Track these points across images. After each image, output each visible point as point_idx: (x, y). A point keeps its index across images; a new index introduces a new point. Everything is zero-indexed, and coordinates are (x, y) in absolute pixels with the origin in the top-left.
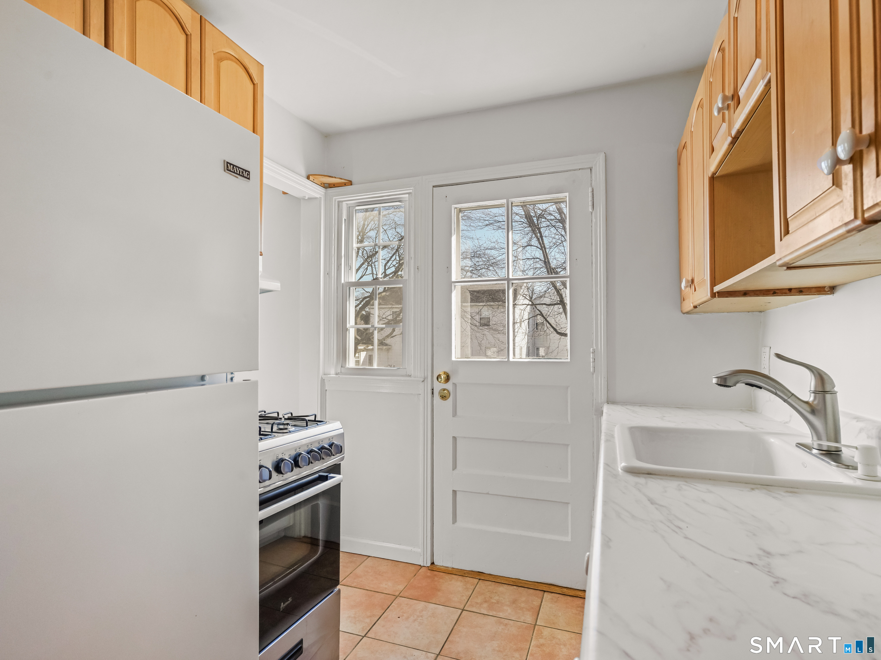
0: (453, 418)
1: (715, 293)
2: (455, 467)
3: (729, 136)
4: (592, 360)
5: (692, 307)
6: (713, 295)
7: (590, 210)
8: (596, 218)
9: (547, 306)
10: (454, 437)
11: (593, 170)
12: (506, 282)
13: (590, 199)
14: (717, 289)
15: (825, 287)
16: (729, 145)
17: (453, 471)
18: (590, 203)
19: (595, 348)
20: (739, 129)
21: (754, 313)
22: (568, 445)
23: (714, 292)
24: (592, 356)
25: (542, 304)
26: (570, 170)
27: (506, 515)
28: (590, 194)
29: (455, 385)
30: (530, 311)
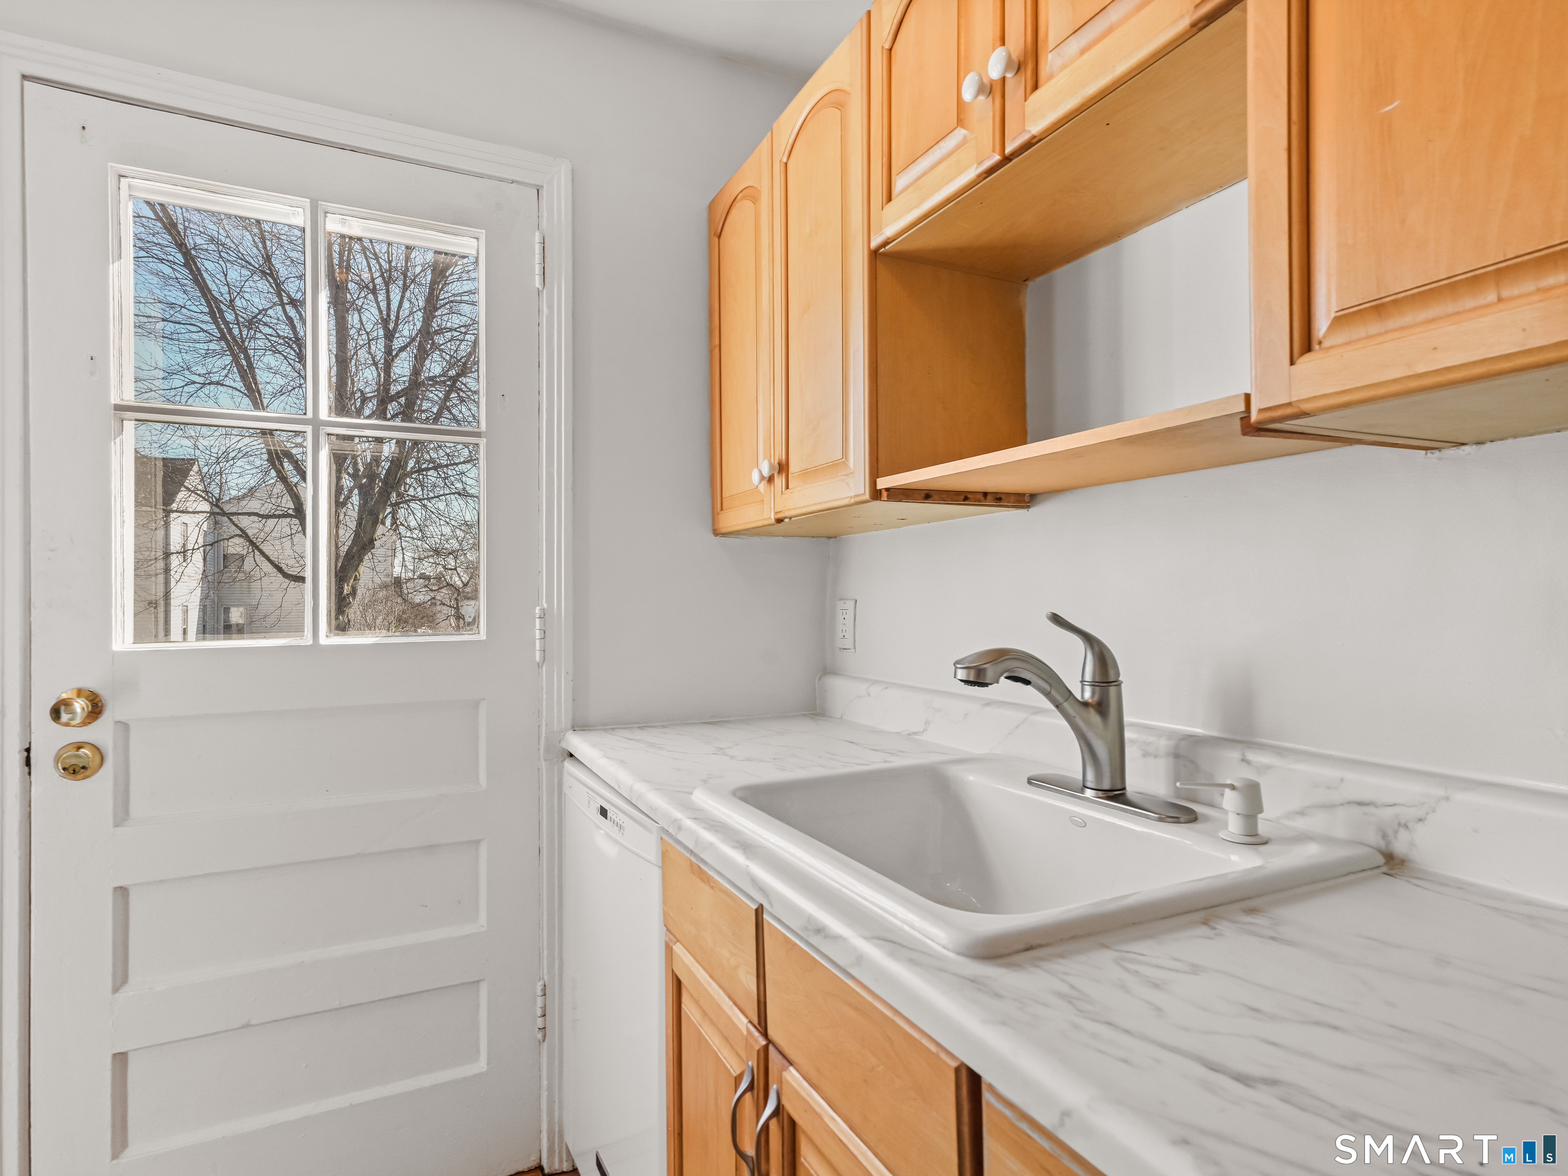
0: (117, 829)
1: (880, 490)
2: (121, 979)
3: (994, 151)
4: (540, 635)
5: (773, 521)
6: (876, 494)
7: (538, 283)
8: (550, 307)
9: (260, 519)
10: (121, 887)
11: (544, 193)
12: (309, 429)
13: (538, 258)
14: (883, 483)
15: (1024, 495)
16: (979, 176)
17: (117, 995)
18: (538, 269)
19: (545, 606)
20: (1036, 134)
21: (820, 539)
22: (477, 843)
23: (878, 488)
24: (540, 625)
25: (249, 514)
26: (490, 177)
27: (306, 1066)
28: (538, 248)
29: (124, 727)
30: (208, 528)
